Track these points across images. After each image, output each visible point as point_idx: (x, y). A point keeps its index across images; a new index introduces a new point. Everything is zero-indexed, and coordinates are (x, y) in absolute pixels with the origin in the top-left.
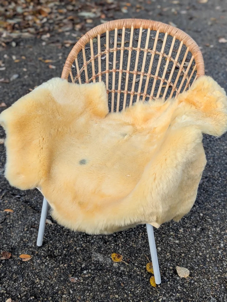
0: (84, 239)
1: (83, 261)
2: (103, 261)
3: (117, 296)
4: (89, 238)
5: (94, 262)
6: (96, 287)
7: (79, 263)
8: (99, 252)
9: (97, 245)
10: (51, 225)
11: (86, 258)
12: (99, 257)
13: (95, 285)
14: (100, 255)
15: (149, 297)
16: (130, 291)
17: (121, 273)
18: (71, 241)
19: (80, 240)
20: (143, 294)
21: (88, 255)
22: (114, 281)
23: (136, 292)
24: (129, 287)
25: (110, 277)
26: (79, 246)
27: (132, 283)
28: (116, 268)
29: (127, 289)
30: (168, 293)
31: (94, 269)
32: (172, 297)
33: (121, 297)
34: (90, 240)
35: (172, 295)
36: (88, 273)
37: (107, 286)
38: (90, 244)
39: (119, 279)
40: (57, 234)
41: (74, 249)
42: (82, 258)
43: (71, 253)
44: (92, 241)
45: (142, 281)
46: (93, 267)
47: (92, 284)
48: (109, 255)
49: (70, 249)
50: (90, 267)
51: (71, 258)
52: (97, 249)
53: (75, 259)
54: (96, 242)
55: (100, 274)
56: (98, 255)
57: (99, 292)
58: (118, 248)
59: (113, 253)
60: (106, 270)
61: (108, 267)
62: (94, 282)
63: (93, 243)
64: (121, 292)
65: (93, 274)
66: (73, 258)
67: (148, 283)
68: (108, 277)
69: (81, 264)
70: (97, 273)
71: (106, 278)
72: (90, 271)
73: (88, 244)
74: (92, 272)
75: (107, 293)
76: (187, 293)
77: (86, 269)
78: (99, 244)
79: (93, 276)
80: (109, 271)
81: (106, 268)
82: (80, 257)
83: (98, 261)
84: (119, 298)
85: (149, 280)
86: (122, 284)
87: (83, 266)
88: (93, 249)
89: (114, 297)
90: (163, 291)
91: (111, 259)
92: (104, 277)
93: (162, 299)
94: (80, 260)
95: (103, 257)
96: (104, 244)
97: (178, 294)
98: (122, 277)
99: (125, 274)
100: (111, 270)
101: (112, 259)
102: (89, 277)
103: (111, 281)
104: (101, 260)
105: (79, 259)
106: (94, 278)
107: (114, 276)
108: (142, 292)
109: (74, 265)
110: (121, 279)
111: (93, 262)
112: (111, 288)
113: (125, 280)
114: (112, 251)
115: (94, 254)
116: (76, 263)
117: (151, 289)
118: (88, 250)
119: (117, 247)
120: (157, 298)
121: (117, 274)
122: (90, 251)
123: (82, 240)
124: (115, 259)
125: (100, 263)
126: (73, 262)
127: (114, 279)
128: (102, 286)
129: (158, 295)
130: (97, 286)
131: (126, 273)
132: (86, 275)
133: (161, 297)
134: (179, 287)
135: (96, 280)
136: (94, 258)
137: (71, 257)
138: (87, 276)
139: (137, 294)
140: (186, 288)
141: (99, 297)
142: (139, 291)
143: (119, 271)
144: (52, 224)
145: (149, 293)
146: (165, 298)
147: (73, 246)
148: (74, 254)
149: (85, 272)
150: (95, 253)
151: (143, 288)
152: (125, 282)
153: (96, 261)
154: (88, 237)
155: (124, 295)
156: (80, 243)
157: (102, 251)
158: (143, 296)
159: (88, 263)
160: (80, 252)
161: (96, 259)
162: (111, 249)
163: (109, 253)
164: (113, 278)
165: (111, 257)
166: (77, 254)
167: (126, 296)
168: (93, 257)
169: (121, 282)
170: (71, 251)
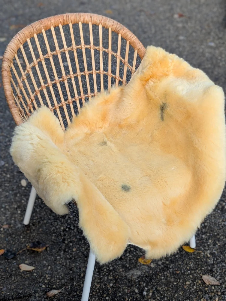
0: (103, 274)
1: (131, 288)
2: (142, 273)
3: (188, 283)
4: (105, 269)
5: (138, 279)
6: (169, 293)
7: (130, 293)
8: (130, 270)
9: (120, 267)
10: (60, 293)
11: (128, 284)
12: (135, 272)
13: (166, 293)
14: (134, 271)
15: (202, 261)
16: (188, 270)
17: (165, 266)
18: (97, 285)
19: (101, 277)
20: (196, 263)
21: (125, 280)
22: (171, 276)
23: (192, 267)
24: (183, 269)
25: (164, 277)
26: (110, 283)
27: (180, 264)
28: (156, 266)
29: (185, 272)
30: (205, 246)
31: (146, 284)
32: (210, 246)
33: (190, 280)
34: (109, 269)
35: (208, 245)
36: (148, 291)
37: (172, 284)
38: (114, 272)
39: (171, 271)
40: (78, 293)
41: (109, 288)
42: (126, 287)
43: (113, 294)
44: (111, 268)
45: (182, 256)
46: (143, 284)
47: (164, 294)
48: (139, 264)
49: (107, 292)
50: (142, 286)
51: (120, 296)
52: (123, 269)
53: (123, 293)
54: (115, 266)
55: (156, 282)
56: (131, 272)
57: (175, 294)
58: (135, 253)
59: (137, 260)
60: (154, 276)
61: (151, 272)
62: (162, 292)
63: (113, 269)
64: (186, 277)
65: (152, 288)
66: (120, 294)
67: (187, 254)
68: (163, 278)
69: (134, 291)
70: (152, 284)
71: (163, 281)
72: (146, 289)
73: (111, 273)
74: (149, 287)
75: (180, 288)
76: (211, 235)
77: (143, 291)
78: (119, 265)
79: (154, 289)
80: (156, 274)
81: (151, 275)
82: (124, 288)
83: (140, 276)
84: (191, 282)
85: (185, 251)
86: (177, 272)
87: (137, 291)
88: (122, 273)
89: (187, 285)
90: (201, 248)
91: (143, 265)
92: (161, 281)
93: (208, 253)
94: (128, 290)
95: (137, 271)
96: (122, 260)
97: (210, 241)
98: (169, 267)
99: (168, 264)
100: (157, 272)
101: (145, 264)
102: (153, 293)
103: (169, 279)
104: (139, 273)
105: (126, 290)
106: (156, 289)
107: (165, 273)
108: (194, 263)
109: (131, 298)
110: (172, 270)
111: (137, 281)
112: (177, 282)
113: (174, 267)
114: (135, 259)
115: (128, 275)
116: (129, 295)
117: (194, 255)
118: (120, 277)
119: (133, 253)
120: (206, 256)
121: (163, 270)
122: (123, 277)
123: (103, 275)
124: (146, 262)
125: (142, 275)
126: (127, 297)
127: (168, 274)
128: (170, 288)
129: (204, 254)
130: (167, 292)
131: (167, 262)
132: (149, 294)
133: (206, 253)
134: (204, 236)
135: (160, 289)
136: (133, 278)
137: (118, 295)
138: (151, 294)
139: (193, 267)
140: (207, 232)
141: (181, 297)
142: (192, 264)
143: (161, 267)
144: (60, 291)
145: (198, 259)
146: (209, 251)
147: (105, 287)
148: (117, 291)
149: (145, 293)
150: (128, 273)
151: (190, 259)
152: (176, 269)
153: (138, 278)
154: (102, 269)
155: (190, 277)
156: (106, 279)
157: (129, 266)
158: (199, 265)
159: (136, 285)
160: (117, 285)
161: (136, 277)
162: (132, 259)
163: (136, 263)
164: (166, 275)
165: (142, 264)
166: (119, 289)
167: (191, 276)
168: (131, 277)
169: (175, 272)
170: (110, 292)
